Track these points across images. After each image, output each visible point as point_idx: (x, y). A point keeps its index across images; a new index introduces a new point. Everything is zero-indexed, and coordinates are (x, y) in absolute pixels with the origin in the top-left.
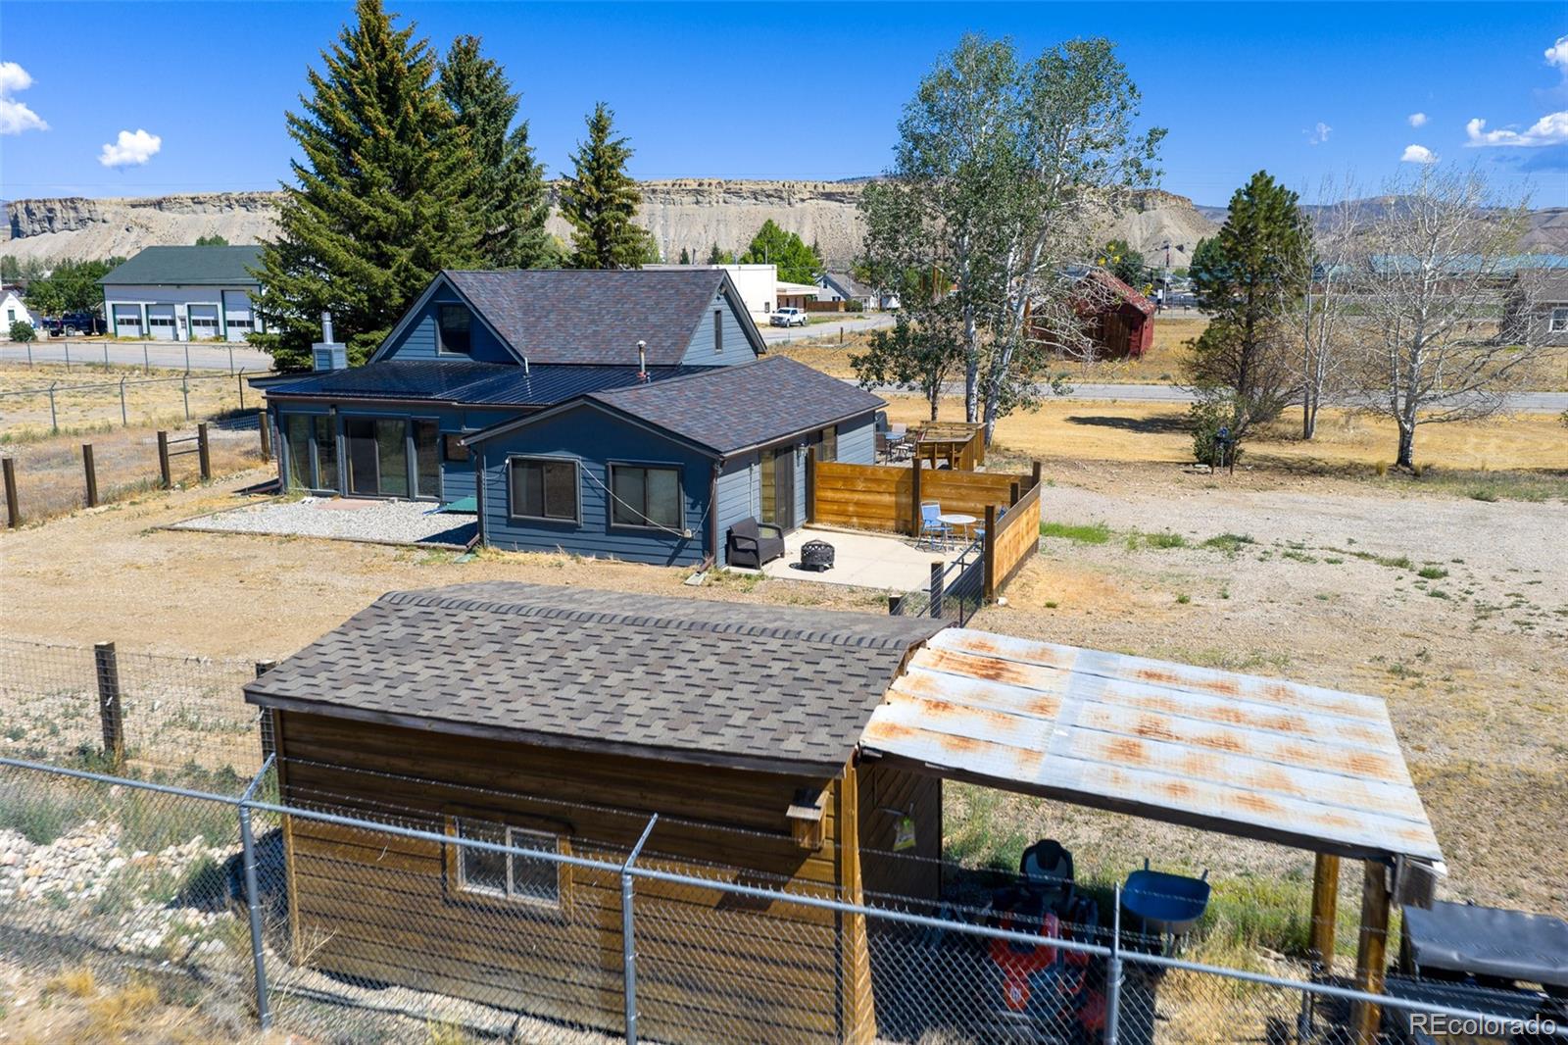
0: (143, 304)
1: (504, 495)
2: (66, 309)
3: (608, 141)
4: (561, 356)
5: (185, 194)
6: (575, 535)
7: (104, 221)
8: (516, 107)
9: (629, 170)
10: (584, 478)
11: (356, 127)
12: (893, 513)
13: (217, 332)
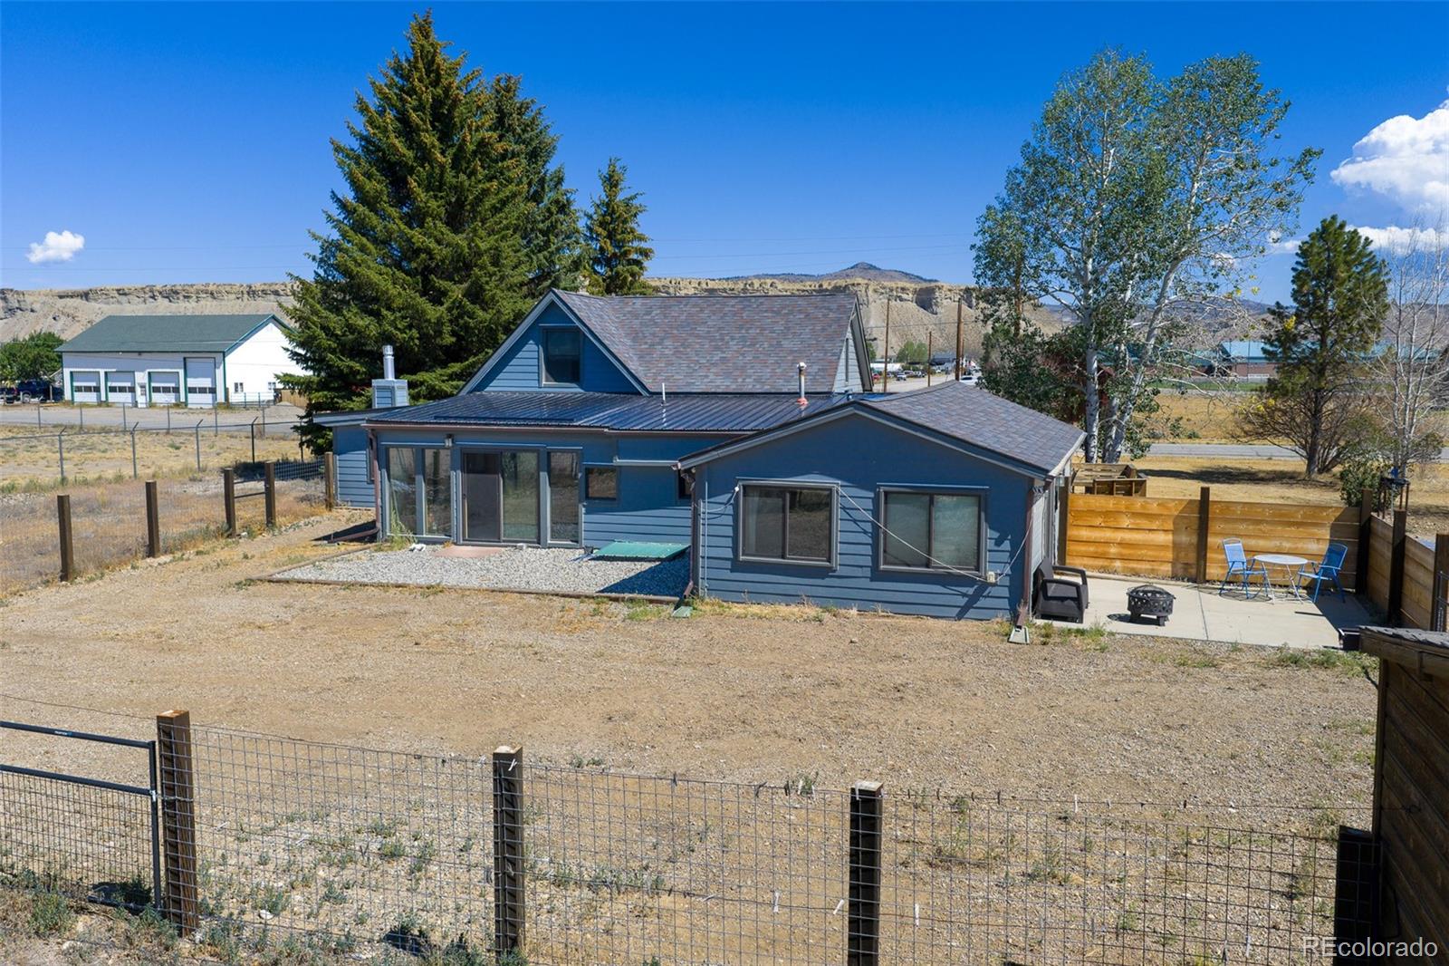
0: (102, 372)
1: (729, 531)
2: (18, 379)
3: (621, 197)
4: (689, 384)
5: (112, 285)
6: (827, 581)
7: (32, 311)
8: (554, 148)
9: (642, 225)
10: (844, 508)
11: (410, 154)
12: (1169, 555)
13: (178, 398)
